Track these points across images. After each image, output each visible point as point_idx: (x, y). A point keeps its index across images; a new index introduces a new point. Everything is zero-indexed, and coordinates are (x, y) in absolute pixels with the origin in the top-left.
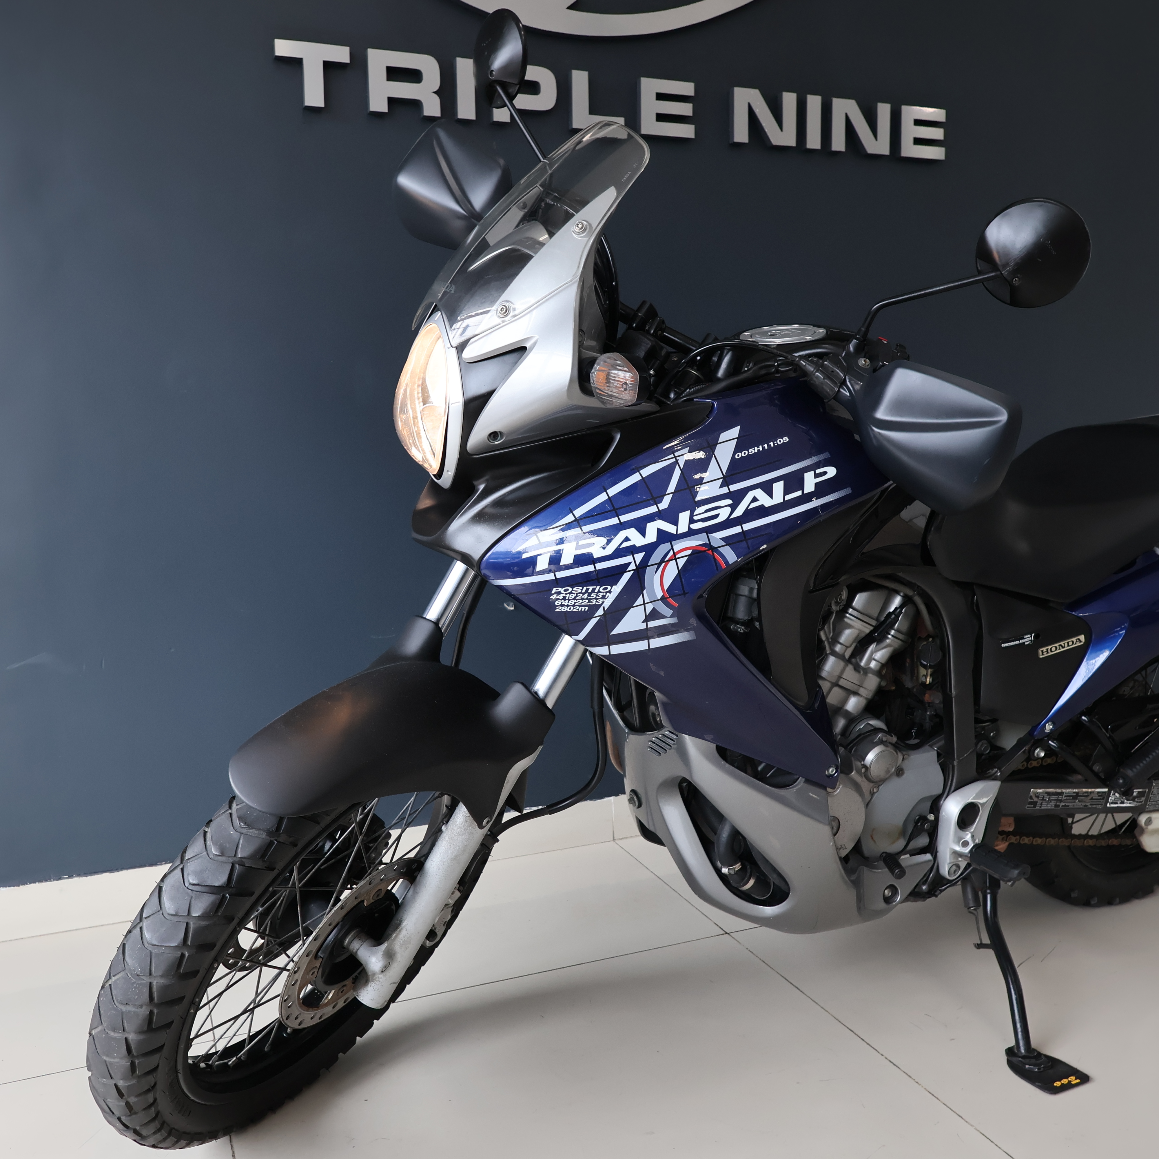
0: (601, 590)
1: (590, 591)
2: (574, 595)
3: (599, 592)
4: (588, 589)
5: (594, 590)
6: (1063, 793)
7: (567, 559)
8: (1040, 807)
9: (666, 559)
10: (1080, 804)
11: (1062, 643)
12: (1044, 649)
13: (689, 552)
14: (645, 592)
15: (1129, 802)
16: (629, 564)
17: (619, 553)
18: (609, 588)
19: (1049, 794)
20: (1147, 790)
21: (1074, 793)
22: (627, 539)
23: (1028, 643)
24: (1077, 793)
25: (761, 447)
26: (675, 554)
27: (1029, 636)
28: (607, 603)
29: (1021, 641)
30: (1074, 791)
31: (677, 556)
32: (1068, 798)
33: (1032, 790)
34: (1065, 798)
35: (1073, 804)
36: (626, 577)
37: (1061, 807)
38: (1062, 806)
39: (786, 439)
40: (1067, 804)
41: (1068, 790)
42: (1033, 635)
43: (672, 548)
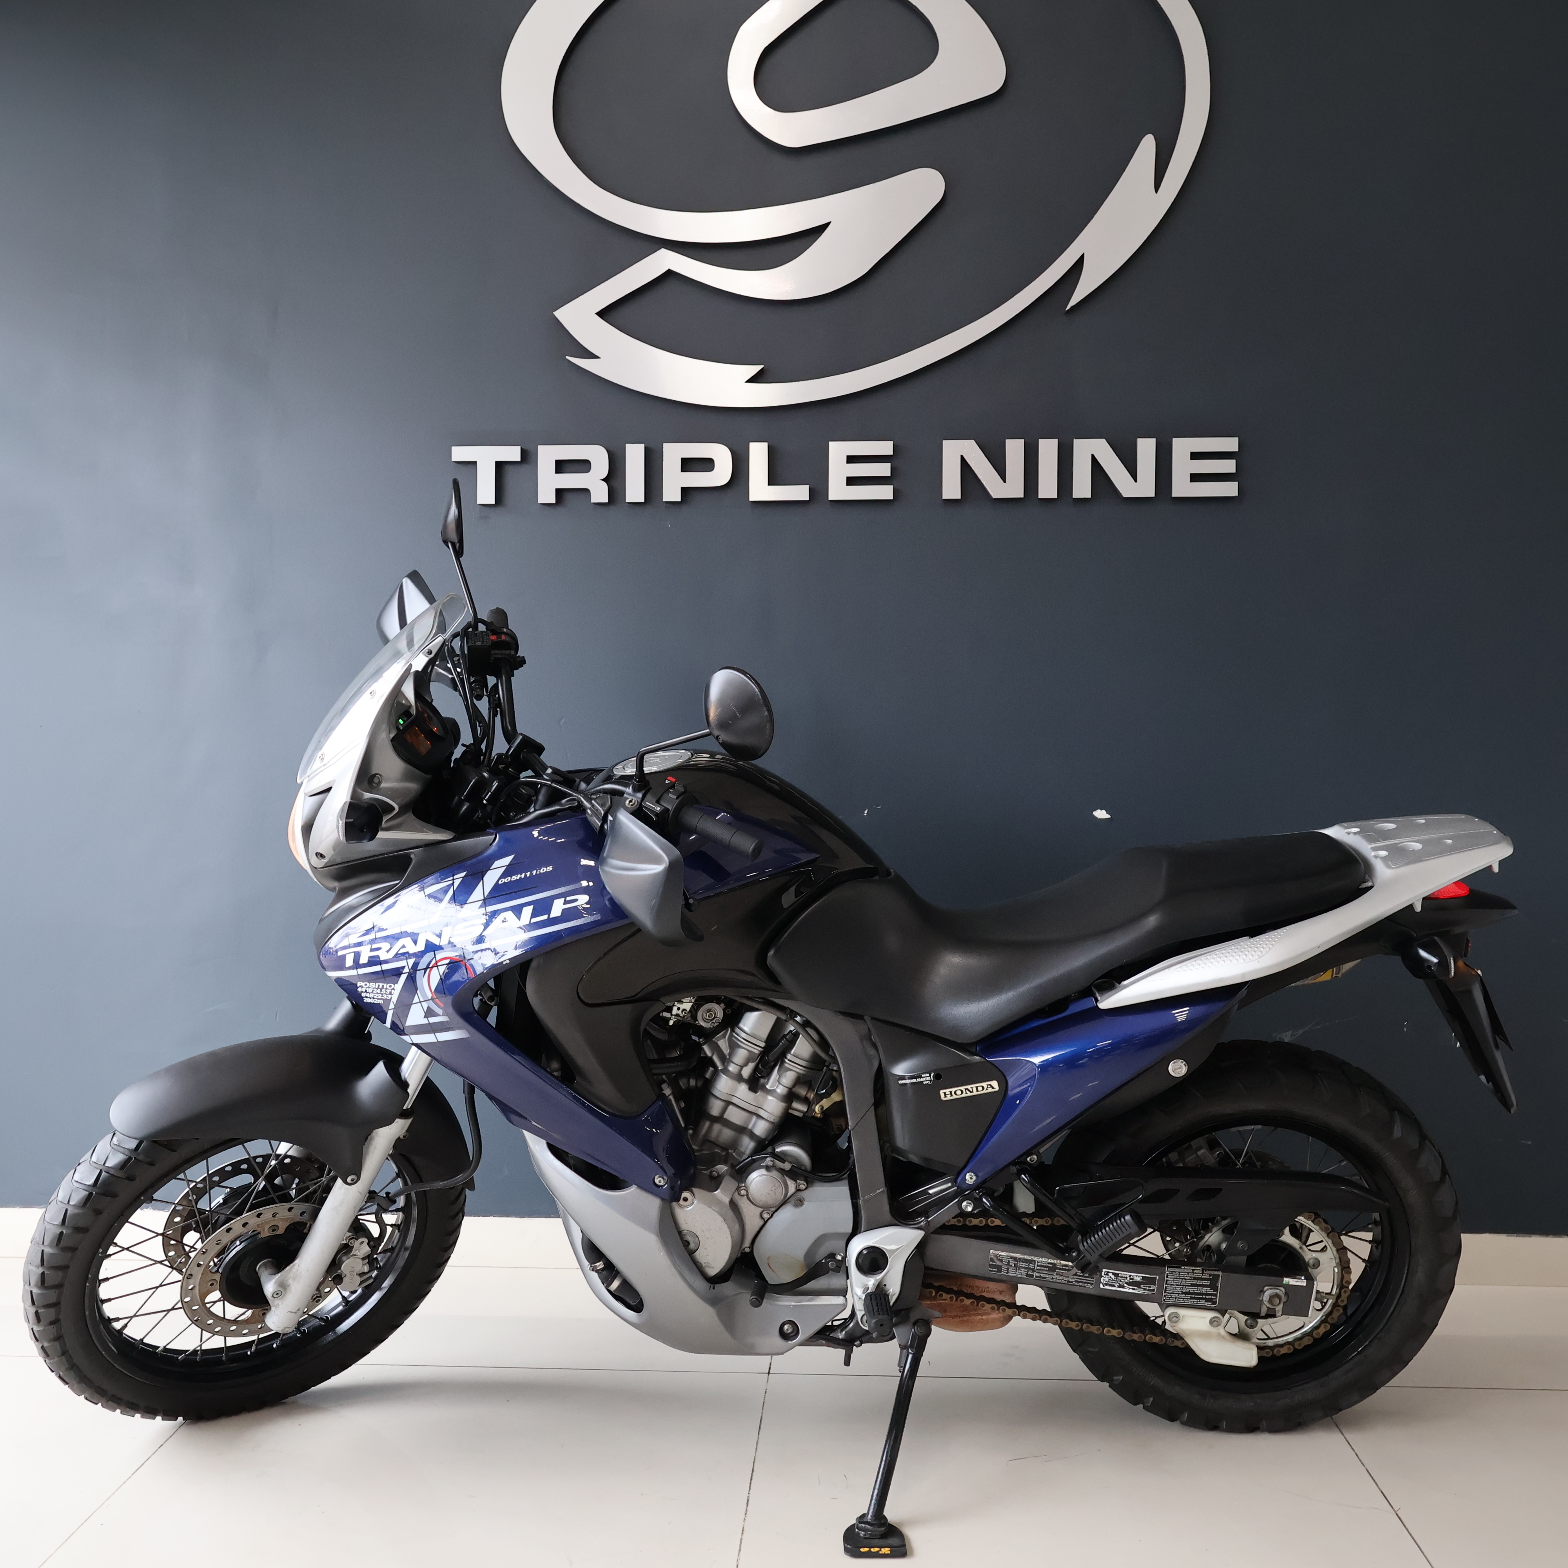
0: (388, 987)
1: (381, 987)
2: (372, 989)
3: (386, 989)
4: (379, 986)
5: (383, 986)
6: (1035, 1261)
7: (364, 960)
8: (1007, 1273)
9: (431, 966)
10: (1061, 1278)
11: (969, 1087)
12: (947, 1091)
13: (447, 961)
14: (418, 992)
15: (1131, 1287)
16: (404, 967)
17: (398, 957)
18: (392, 985)
19: (1015, 1259)
20: (1158, 1278)
21: (1051, 1263)
22: (404, 947)
23: (927, 1082)
24: (1054, 1265)
25: (523, 874)
26: (436, 963)
27: (928, 1075)
28: (395, 998)
29: (919, 1080)
30: (1049, 1261)
31: (438, 964)
32: (1043, 1268)
33: (991, 1251)
34: (1038, 1268)
35: (1051, 1276)
36: (403, 978)
37: (1034, 1277)
38: (1036, 1277)
39: (550, 868)
40: (1043, 1275)
41: (1040, 1259)
42: (932, 1074)
43: (435, 957)
